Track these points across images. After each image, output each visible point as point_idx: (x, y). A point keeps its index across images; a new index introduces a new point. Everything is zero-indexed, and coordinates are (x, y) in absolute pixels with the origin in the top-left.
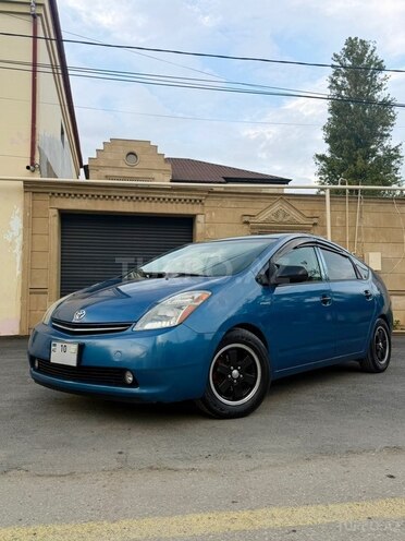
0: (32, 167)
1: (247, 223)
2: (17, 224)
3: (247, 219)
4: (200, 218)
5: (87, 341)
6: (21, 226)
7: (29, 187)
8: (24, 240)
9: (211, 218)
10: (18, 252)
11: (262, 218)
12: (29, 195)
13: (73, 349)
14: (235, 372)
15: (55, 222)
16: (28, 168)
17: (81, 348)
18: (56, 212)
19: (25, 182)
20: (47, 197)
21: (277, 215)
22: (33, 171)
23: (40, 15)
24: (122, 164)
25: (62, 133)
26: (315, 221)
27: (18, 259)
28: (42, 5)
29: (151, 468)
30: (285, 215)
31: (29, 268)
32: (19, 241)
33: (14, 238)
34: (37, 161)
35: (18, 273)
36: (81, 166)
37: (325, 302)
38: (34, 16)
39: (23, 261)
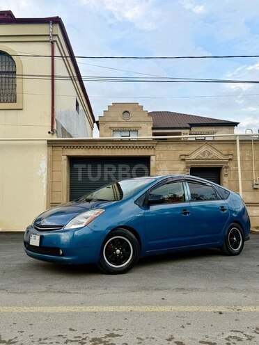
0: (52, 132)
1: (184, 160)
2: (44, 165)
3: (183, 157)
4: (153, 158)
5: (45, 234)
6: (46, 166)
7: (51, 143)
8: (48, 174)
9: (160, 158)
10: (44, 181)
11: (193, 156)
12: (51, 148)
13: (38, 238)
14: (118, 251)
15: (64, 163)
16: (49, 133)
17: (42, 237)
18: (65, 157)
19: (48, 141)
20: (60, 149)
21: (204, 154)
22: (53, 134)
23: (56, 41)
24: (120, 119)
25: (77, 105)
26: (230, 157)
27: (45, 186)
28: (57, 35)
29: (59, 292)
30: (209, 154)
31: (51, 191)
32: (45, 175)
33: (42, 173)
34: (55, 128)
35: (45, 194)
36: (94, 122)
37: (185, 214)
38: (52, 43)
39: (47, 187)
